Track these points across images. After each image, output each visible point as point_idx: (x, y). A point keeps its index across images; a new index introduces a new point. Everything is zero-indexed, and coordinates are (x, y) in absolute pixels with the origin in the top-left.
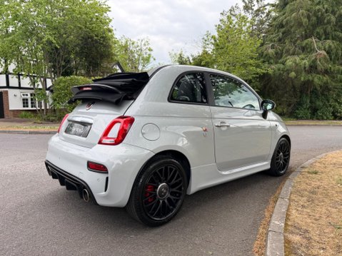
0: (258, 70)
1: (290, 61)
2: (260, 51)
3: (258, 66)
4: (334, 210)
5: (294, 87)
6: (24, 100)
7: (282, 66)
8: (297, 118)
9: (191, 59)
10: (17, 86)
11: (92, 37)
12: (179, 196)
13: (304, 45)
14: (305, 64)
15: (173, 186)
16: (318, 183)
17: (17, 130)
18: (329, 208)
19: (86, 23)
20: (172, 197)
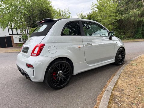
0: (117, 18)
1: (131, 12)
2: (117, 9)
3: (116, 16)
4: (139, 80)
5: (134, 24)
6: (19, 39)
7: (128, 15)
8: (136, 38)
9: (86, 15)
10: (16, 33)
11: (43, 10)
12: (69, 76)
13: (138, 4)
14: (139, 13)
15: (65, 72)
16: (136, 68)
17: (16, 51)
18: (137, 79)
19: (40, 4)
20: (65, 77)
